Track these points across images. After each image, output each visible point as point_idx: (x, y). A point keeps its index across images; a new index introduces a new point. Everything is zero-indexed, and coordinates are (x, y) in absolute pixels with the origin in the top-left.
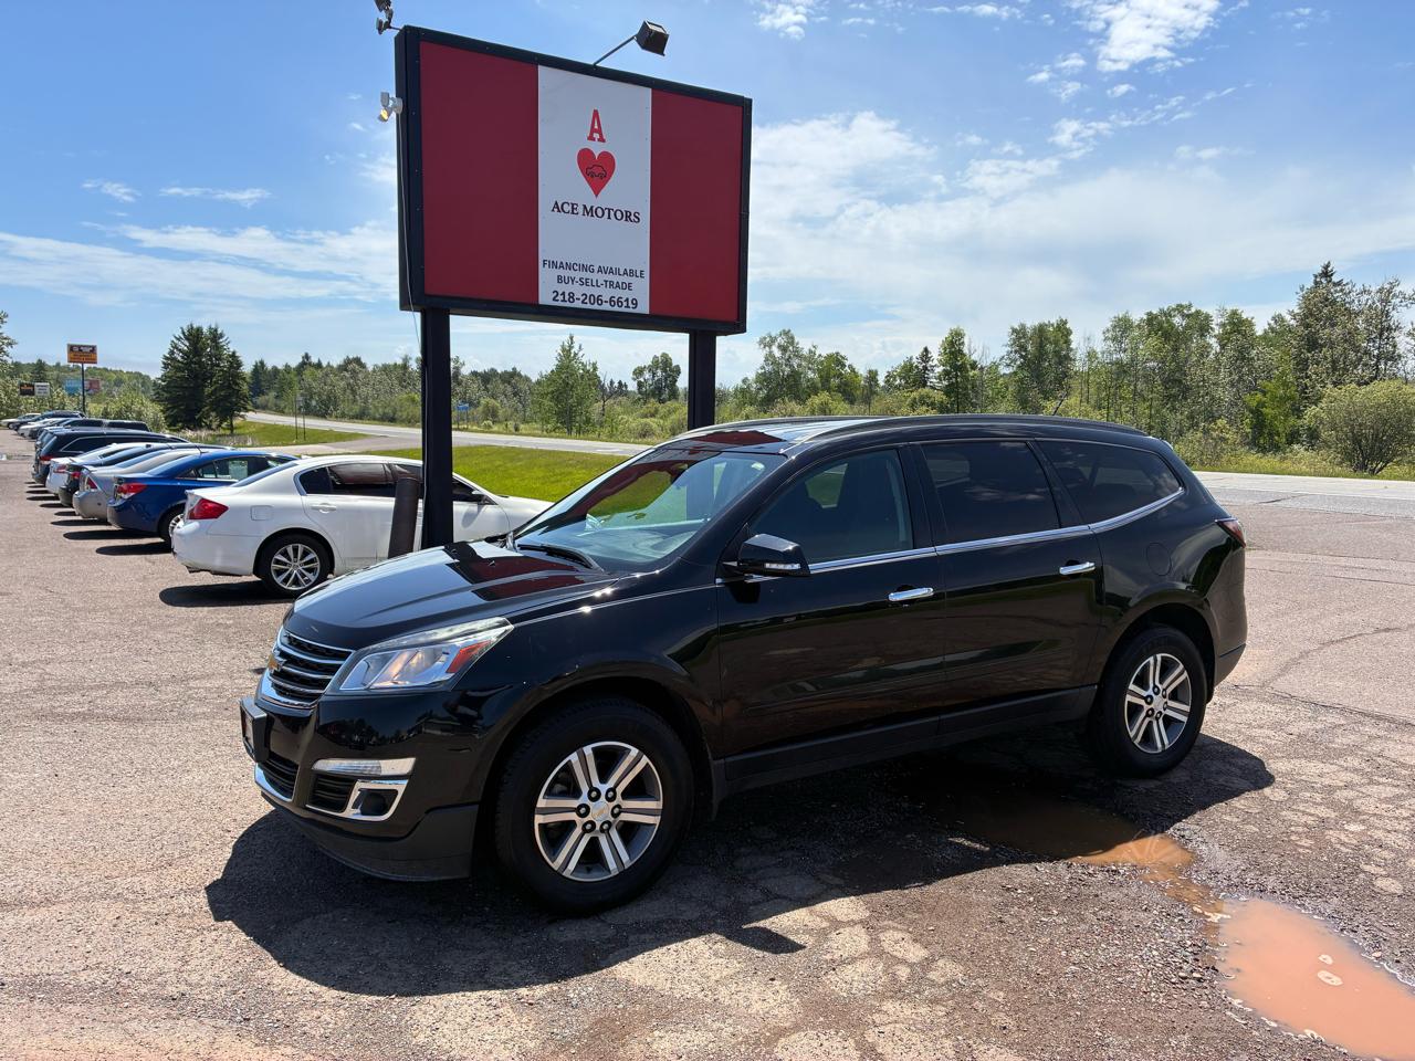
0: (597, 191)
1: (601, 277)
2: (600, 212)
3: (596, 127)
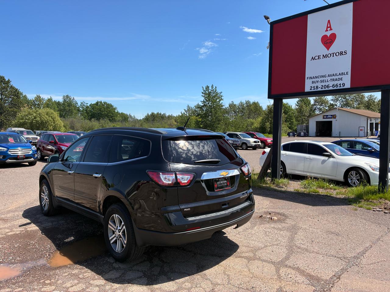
0: (328, 49)
1: (329, 78)
2: (329, 55)
3: (329, 26)
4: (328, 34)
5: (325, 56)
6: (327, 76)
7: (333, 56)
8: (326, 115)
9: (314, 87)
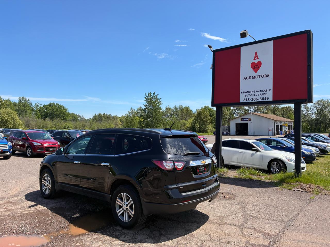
0: (256, 72)
1: (257, 93)
2: (257, 77)
3: (256, 56)
4: (256, 61)
5: (254, 77)
6: (256, 91)
7: (260, 78)
8: (243, 118)
9: (246, 99)
